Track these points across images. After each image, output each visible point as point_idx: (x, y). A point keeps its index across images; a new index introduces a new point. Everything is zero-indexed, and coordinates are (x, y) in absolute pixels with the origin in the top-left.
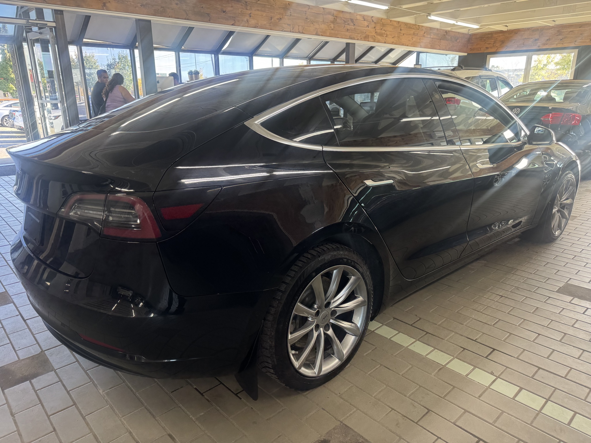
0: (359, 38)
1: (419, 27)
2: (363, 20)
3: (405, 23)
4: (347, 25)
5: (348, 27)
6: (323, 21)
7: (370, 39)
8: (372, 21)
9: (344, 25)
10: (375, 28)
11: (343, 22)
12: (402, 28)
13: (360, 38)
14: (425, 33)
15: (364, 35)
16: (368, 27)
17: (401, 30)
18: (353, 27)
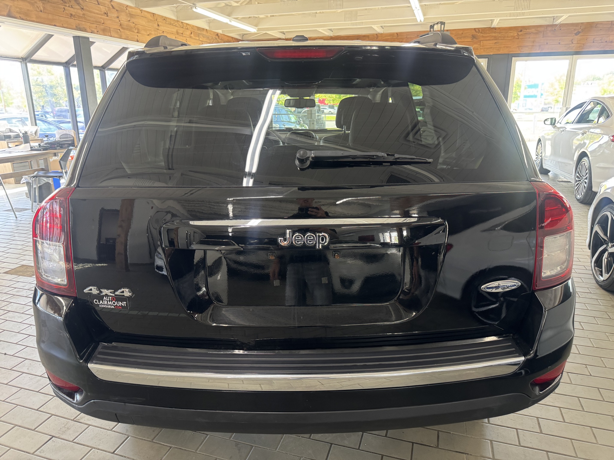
0: (93, 29)
1: (183, 25)
3: (162, 17)
4: (69, 7)
5: (72, 11)
7: (113, 34)
8: (111, 7)
9: (63, 7)
10: (118, 17)
12: (160, 24)
13: (96, 31)
14: (191, 33)
15: (102, 27)
16: (106, 15)
17: (158, 25)
18: (81, 12)
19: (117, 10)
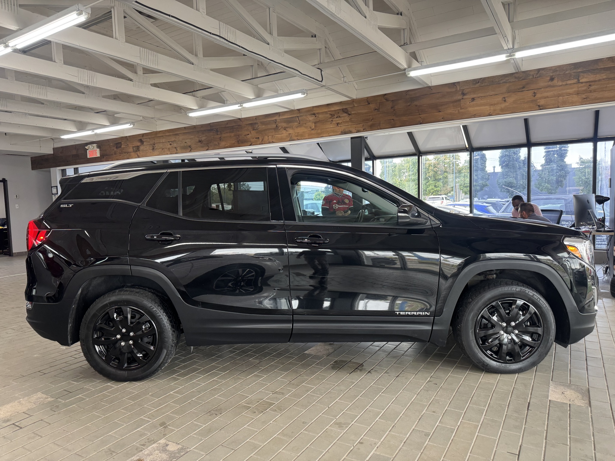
0: (359, 129)
2: (367, 103)
4: (337, 118)
6: (300, 123)
8: (385, 100)
11: (330, 116)
13: (362, 129)
16: (377, 111)
18: (347, 118)
19: (392, 101)
